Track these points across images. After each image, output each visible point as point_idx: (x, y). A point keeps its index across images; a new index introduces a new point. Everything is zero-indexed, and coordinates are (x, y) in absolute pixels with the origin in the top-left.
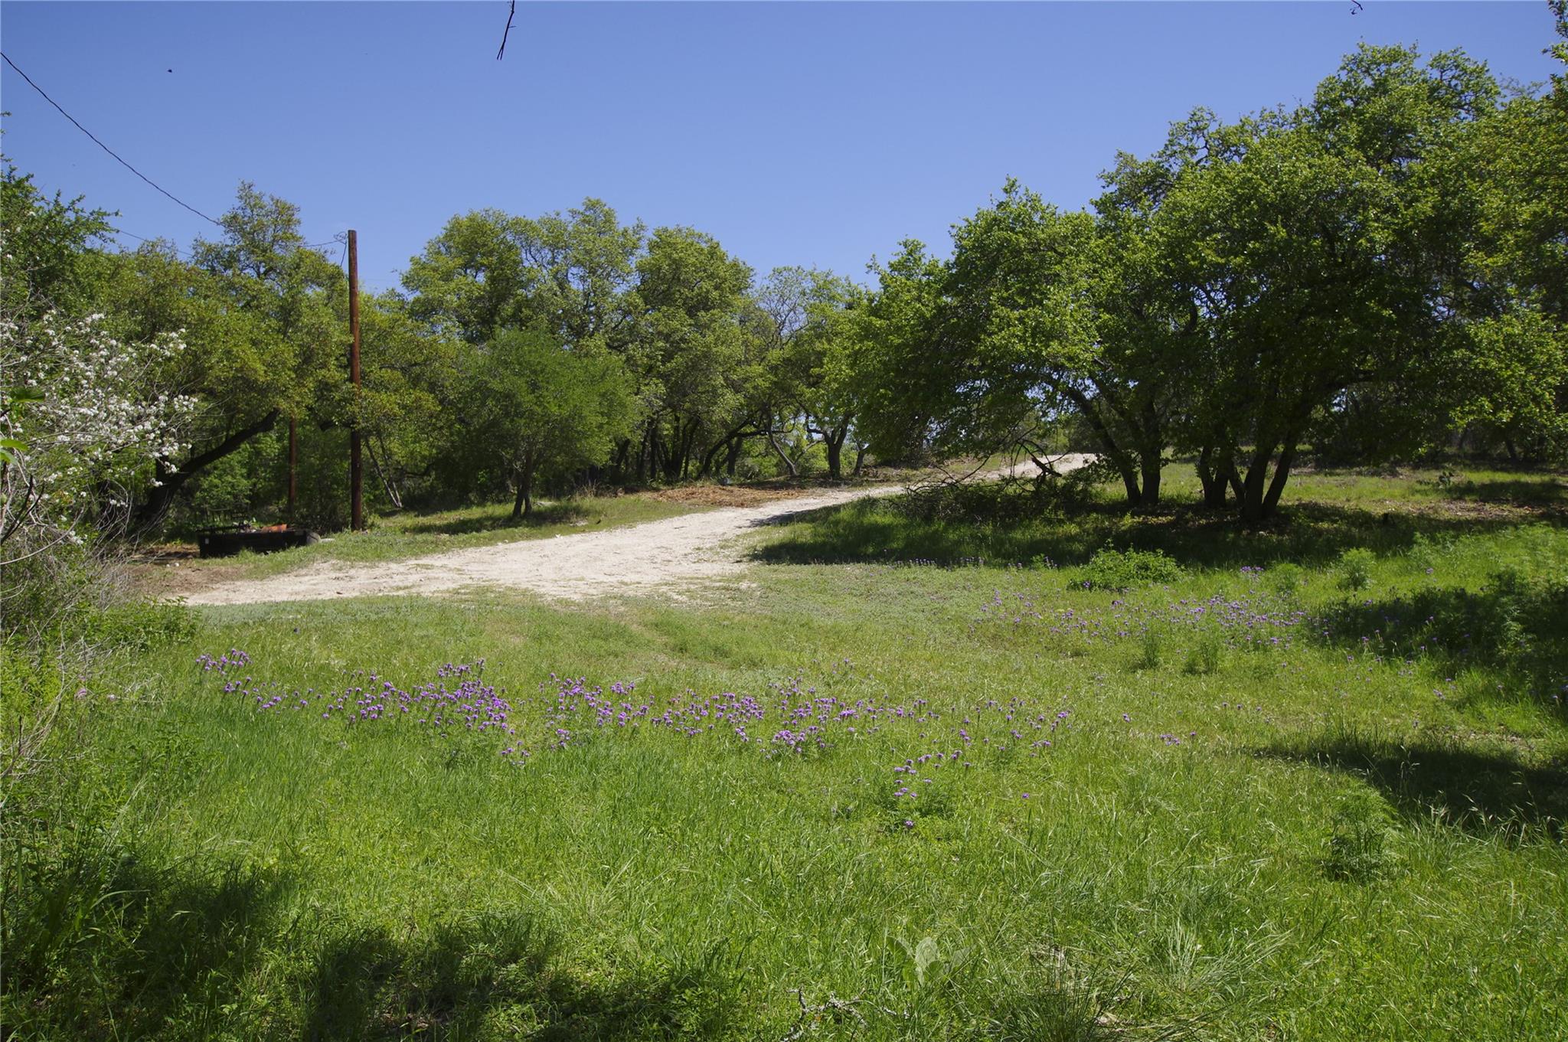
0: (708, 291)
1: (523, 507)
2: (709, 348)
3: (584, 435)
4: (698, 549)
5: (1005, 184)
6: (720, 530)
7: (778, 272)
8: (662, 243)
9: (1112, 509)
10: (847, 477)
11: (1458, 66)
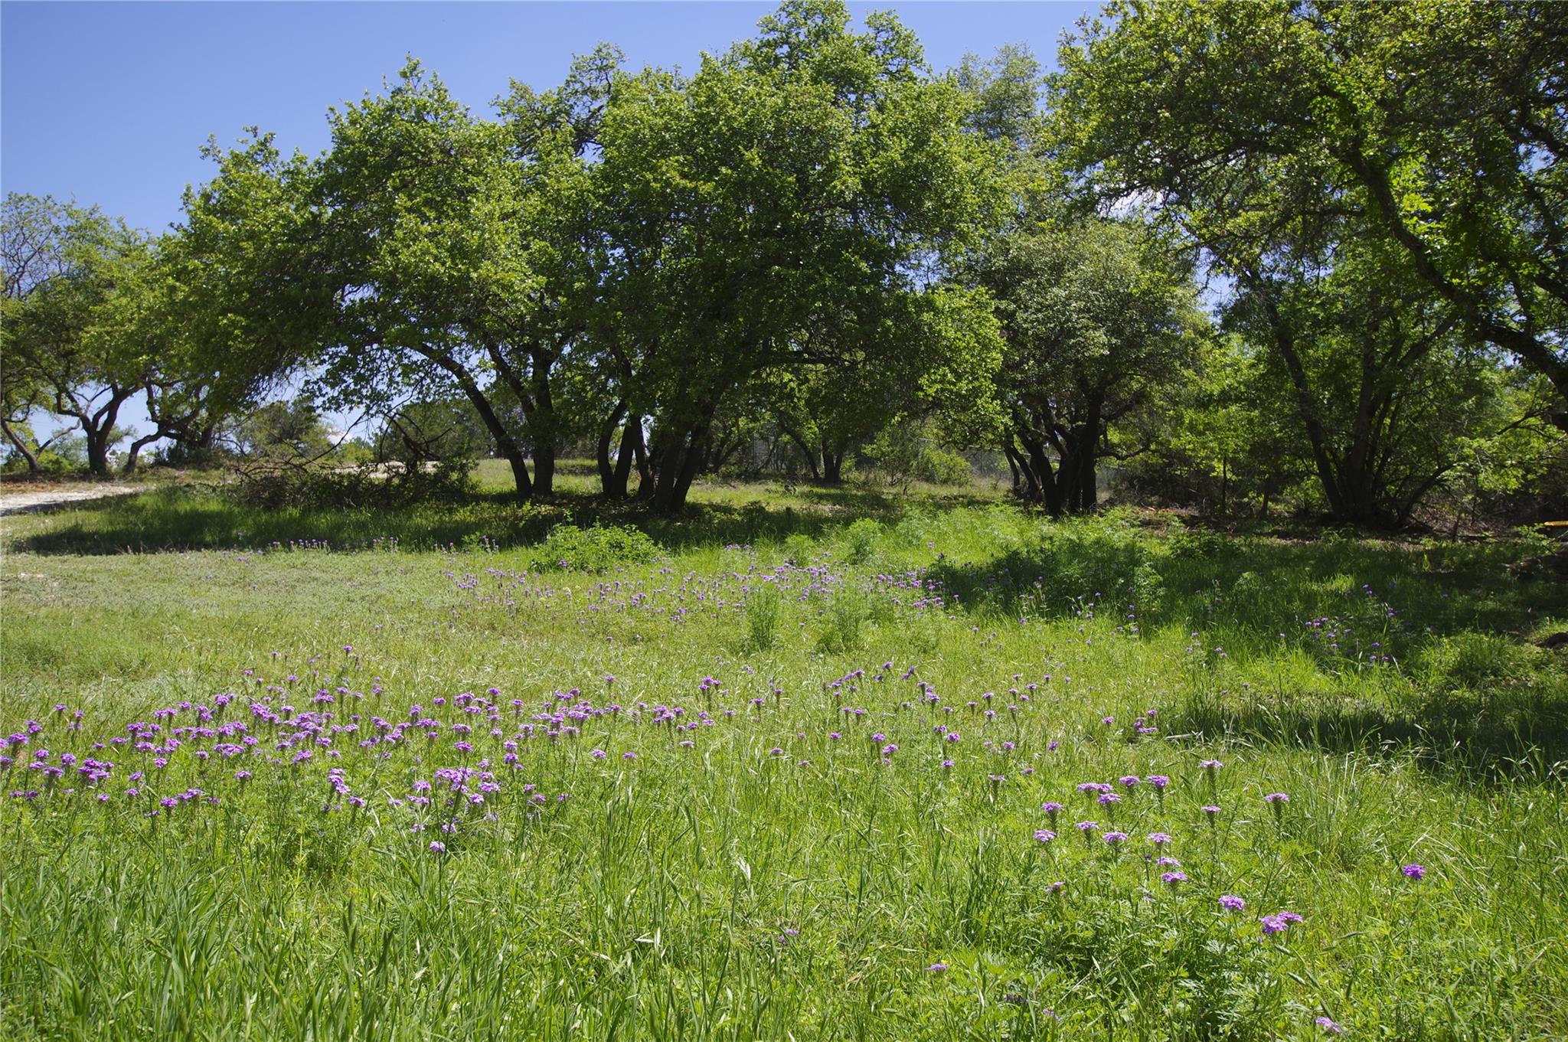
5: (403, 66)
9: (502, 499)
10: (117, 473)
11: (892, 29)
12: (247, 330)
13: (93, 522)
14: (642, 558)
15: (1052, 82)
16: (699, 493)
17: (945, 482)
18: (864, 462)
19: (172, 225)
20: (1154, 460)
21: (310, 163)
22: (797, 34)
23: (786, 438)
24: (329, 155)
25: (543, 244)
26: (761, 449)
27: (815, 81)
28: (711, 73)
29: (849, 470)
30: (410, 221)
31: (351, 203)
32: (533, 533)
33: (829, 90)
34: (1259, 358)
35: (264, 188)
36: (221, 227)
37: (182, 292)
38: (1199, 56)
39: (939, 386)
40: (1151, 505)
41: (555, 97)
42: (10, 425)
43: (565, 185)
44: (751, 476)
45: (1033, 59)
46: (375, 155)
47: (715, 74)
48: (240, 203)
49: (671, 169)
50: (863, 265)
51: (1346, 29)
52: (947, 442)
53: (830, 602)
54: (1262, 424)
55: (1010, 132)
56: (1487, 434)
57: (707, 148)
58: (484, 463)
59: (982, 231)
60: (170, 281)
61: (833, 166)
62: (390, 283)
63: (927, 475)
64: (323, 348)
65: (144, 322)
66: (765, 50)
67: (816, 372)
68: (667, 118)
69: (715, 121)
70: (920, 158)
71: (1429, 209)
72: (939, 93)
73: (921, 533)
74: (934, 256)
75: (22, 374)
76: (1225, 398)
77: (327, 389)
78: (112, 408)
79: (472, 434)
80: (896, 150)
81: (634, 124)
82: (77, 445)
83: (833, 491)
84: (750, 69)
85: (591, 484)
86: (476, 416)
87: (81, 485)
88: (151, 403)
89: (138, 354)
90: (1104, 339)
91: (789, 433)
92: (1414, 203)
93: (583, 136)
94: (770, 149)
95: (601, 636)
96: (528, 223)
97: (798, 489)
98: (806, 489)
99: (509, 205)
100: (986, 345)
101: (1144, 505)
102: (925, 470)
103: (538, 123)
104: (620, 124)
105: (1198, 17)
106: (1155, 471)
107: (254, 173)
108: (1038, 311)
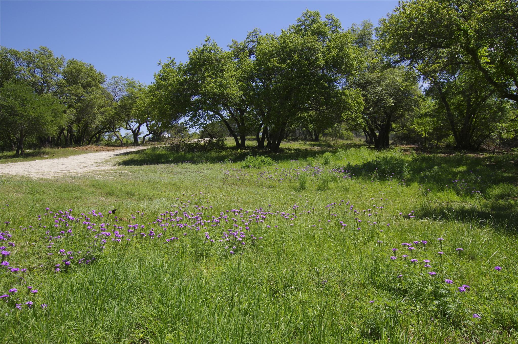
0: (90, 81)
1: (20, 151)
2: (92, 100)
3: (45, 124)
4: (96, 163)
5: (206, 39)
6: (103, 157)
7: (114, 78)
8: (71, 63)
9: (233, 148)
10: (141, 144)
11: (333, 19)
12: (170, 109)
13: (136, 157)
14: (269, 164)
15: (377, 29)
16: (283, 145)
17: (347, 139)
18: (325, 135)
19: (151, 83)
20: (405, 132)
21: (184, 65)
22: (307, 22)
23: (304, 129)
24: (188, 63)
25: (242, 83)
26: (298, 132)
27: (312, 35)
28: (284, 35)
29: (321, 137)
30: (208, 79)
31: (194, 75)
32: (241, 158)
33: (316, 37)
34: (436, 104)
35: (173, 72)
36: (163, 83)
37: (155, 99)
38: (422, 22)
39: (347, 116)
40: (404, 144)
41: (243, 43)
42: (116, 132)
43: (247, 67)
44: (295, 140)
45: (372, 23)
46: (200, 62)
47: (285, 35)
48: (168, 77)
49: (275, 62)
50: (326, 84)
51: (465, 11)
52: (348, 129)
53: (320, 177)
54: (437, 122)
55: (365, 45)
56: (504, 122)
57: (283, 55)
58: (228, 138)
59: (358, 73)
60: (152, 97)
61: (317, 58)
62: (204, 95)
63: (342, 137)
64: (188, 112)
65: (146, 107)
66: (298, 27)
67: (313, 113)
68: (273, 48)
69: (285, 48)
70: (341, 54)
71: (490, 61)
72: (346, 36)
73: (342, 156)
74: (344, 80)
75: (118, 120)
76: (426, 115)
77: (190, 123)
78: (139, 127)
79: (224, 130)
80: (334, 52)
81: (264, 50)
82: (130, 136)
83: (317, 143)
84: (294, 33)
85: (254, 143)
86: (225, 126)
87: (133, 147)
88: (147, 126)
89: (145, 115)
90: (392, 101)
91: (305, 128)
92: (485, 59)
93: (251, 53)
94: (301, 54)
95: (261, 186)
96: (238, 77)
97: (308, 143)
98: (310, 142)
99: (233, 73)
100: (359, 104)
101: (402, 144)
102: (342, 136)
103: (239, 50)
104: (261, 50)
105: (422, 11)
106: (406, 135)
107: (171, 69)
108: (373, 94)
